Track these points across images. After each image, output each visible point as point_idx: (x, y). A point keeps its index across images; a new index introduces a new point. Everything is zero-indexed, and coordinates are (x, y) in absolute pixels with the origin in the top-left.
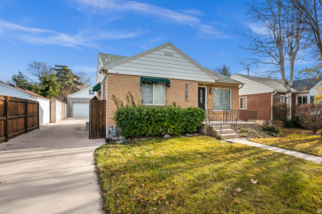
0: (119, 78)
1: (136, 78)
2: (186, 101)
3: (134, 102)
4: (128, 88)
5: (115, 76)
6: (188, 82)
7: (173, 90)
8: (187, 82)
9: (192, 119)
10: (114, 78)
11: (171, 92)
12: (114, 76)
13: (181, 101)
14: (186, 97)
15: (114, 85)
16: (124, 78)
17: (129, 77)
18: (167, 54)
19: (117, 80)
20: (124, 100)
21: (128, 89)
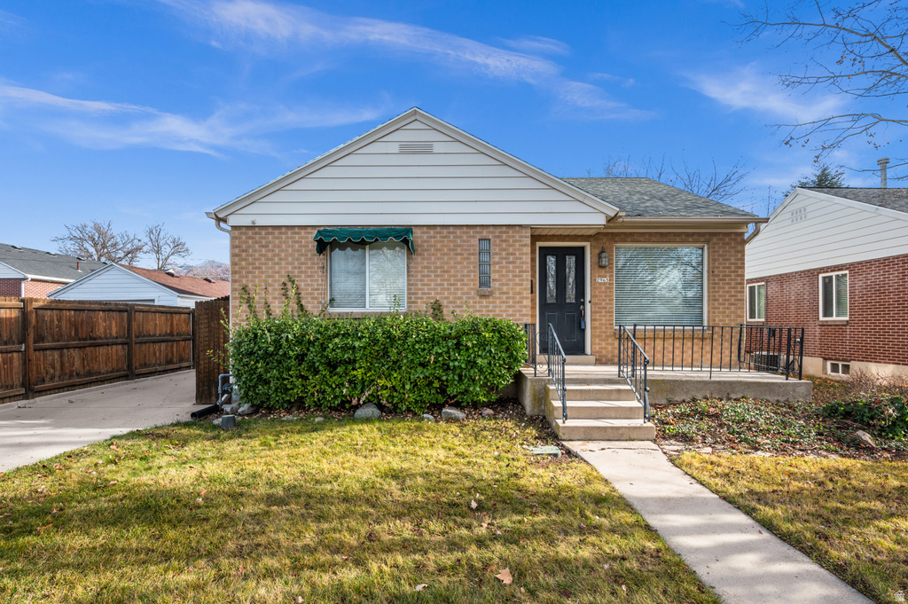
0: (261, 238)
1: (309, 233)
2: (483, 296)
3: (302, 305)
4: (287, 264)
5: (250, 233)
6: (489, 232)
7: (434, 263)
8: (485, 233)
9: (459, 360)
10: (246, 238)
11: (425, 267)
12: (248, 234)
13: (464, 297)
14: (484, 282)
15: (246, 260)
16: (275, 238)
17: (289, 232)
18: (407, 149)
19: (256, 243)
20: (276, 298)
21: (285, 268)
